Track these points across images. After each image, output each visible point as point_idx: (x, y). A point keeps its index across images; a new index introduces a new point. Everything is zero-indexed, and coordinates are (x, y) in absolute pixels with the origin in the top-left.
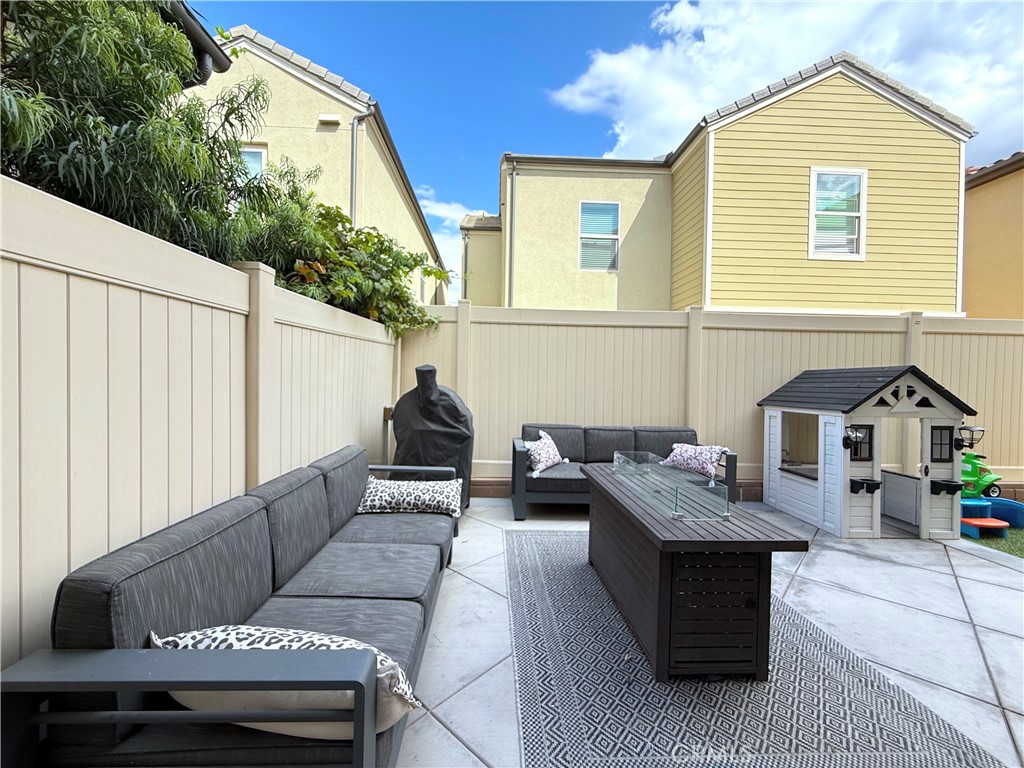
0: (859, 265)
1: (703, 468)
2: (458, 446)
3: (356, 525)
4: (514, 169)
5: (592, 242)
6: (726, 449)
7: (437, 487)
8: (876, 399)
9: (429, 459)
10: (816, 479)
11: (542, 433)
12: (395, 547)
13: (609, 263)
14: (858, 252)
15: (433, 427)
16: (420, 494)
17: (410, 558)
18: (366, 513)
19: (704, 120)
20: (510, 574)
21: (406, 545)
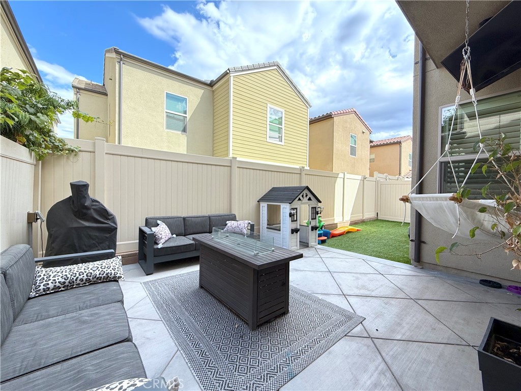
0: (281, 147)
1: (241, 231)
2: (108, 235)
3: (34, 307)
4: (121, 59)
5: (172, 115)
6: (250, 221)
7: (104, 264)
8: (298, 198)
9: (84, 247)
10: (280, 230)
11: (159, 222)
12: (85, 312)
13: (182, 129)
14: (282, 141)
15: (87, 224)
16: (91, 271)
17: (104, 315)
18: (39, 296)
19: (229, 69)
20: (157, 307)
21: (94, 309)
